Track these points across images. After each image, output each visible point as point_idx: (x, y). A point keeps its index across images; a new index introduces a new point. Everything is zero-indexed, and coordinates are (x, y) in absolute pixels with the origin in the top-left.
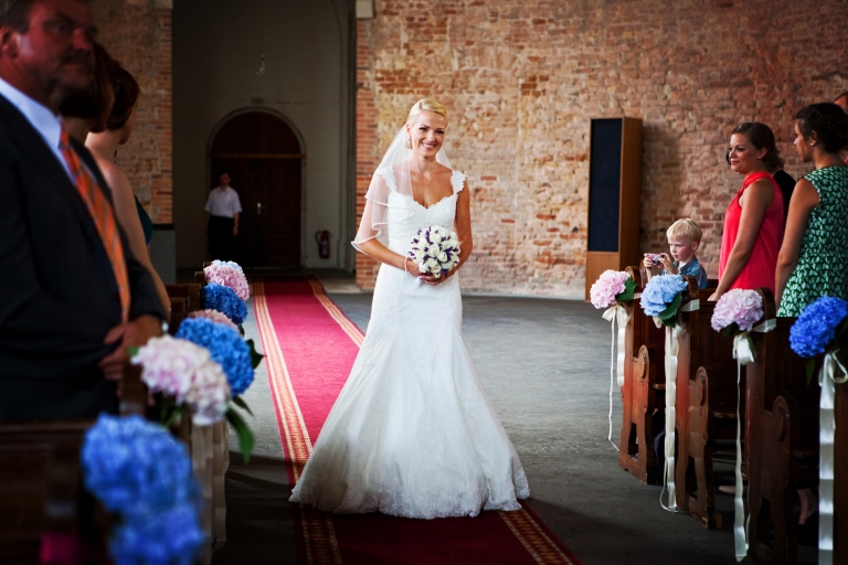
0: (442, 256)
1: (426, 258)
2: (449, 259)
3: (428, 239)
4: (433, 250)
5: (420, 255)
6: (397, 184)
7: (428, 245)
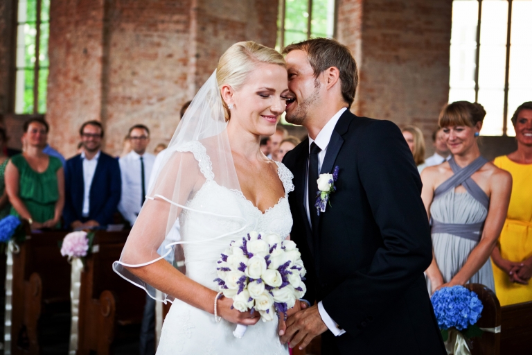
0: (273, 278)
1: (244, 282)
2: (285, 282)
3: (244, 249)
4: (256, 268)
5: (232, 278)
6: (216, 170)
7: (245, 260)
